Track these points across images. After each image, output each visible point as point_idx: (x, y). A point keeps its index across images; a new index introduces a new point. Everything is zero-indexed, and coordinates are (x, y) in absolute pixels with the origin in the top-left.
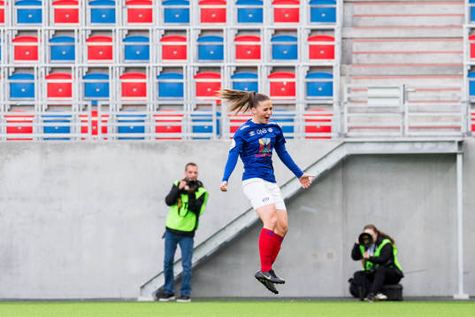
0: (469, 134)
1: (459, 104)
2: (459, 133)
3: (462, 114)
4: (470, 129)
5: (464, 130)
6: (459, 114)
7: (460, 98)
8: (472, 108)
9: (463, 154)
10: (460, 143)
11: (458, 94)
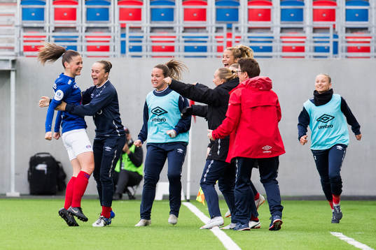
0: (21, 54)
1: (12, 28)
2: (13, 53)
3: (15, 37)
4: (22, 49)
5: (17, 50)
6: (12, 36)
7: (14, 22)
8: (24, 31)
9: (16, 71)
10: (14, 62)
11: (12, 19)
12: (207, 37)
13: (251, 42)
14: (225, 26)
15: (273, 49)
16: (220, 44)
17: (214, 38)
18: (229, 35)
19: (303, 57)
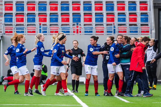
0: (4, 34)
1: (1, 25)
2: (1, 34)
3: (2, 28)
4: (5, 32)
5: (3, 33)
6: (1, 28)
7: (2, 23)
8: (5, 26)
9: (3, 40)
10: (2, 37)
11: (1, 22)
12: (70, 28)
13: (85, 29)
14: (76, 24)
15: (93, 32)
16: (74, 30)
17: (72, 28)
18: (77, 27)
19: (103, 34)
